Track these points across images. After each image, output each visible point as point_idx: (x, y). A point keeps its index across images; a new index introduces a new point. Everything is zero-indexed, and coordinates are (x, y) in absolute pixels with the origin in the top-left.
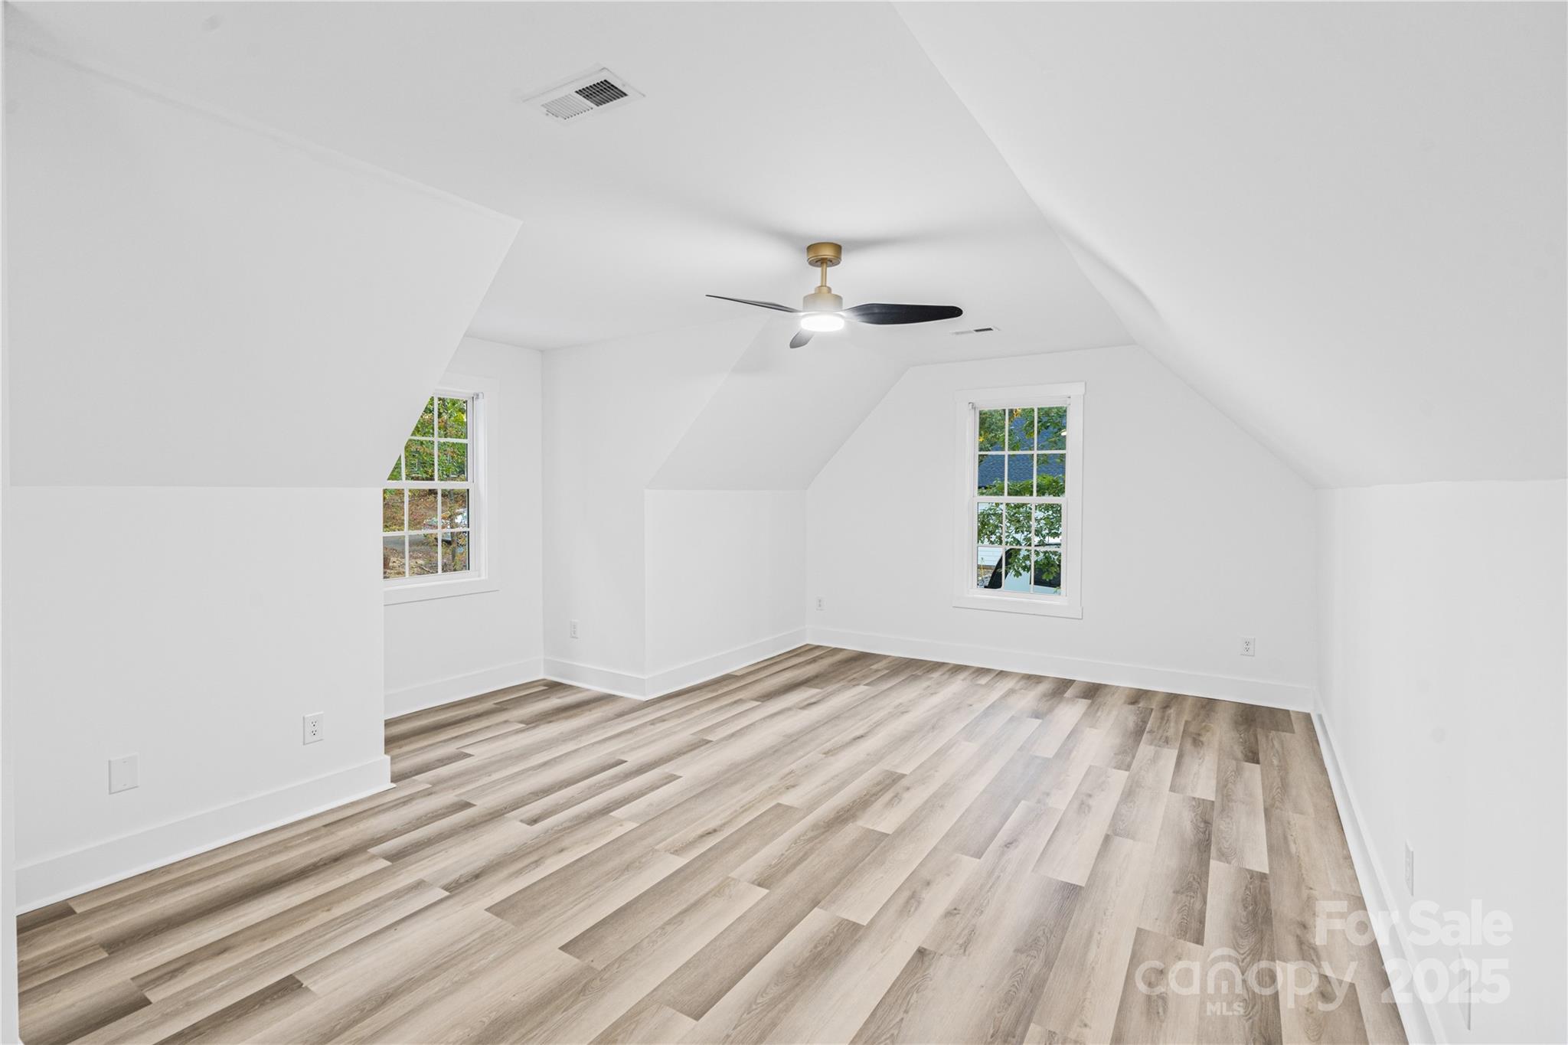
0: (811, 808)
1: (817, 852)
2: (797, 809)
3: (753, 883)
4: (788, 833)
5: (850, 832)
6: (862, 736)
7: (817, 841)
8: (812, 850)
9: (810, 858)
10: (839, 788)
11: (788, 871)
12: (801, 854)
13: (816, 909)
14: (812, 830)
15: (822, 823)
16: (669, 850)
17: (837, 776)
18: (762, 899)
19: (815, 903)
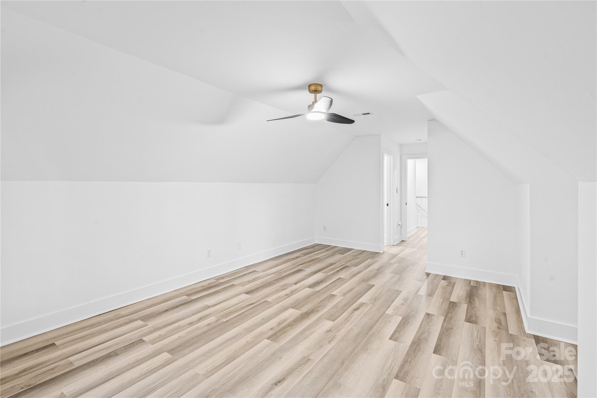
0: (319, 319)
1: (317, 303)
2: (325, 319)
3: (336, 295)
4: (328, 309)
5: (304, 309)
6: (276, 384)
7: (317, 306)
8: (319, 303)
9: (320, 301)
10: (305, 330)
11: (326, 298)
12: (323, 302)
13: (319, 290)
14: (319, 310)
15: (315, 312)
16: (367, 304)
17: (305, 338)
18: (333, 292)
19: (318, 291)
